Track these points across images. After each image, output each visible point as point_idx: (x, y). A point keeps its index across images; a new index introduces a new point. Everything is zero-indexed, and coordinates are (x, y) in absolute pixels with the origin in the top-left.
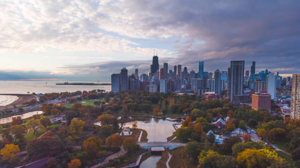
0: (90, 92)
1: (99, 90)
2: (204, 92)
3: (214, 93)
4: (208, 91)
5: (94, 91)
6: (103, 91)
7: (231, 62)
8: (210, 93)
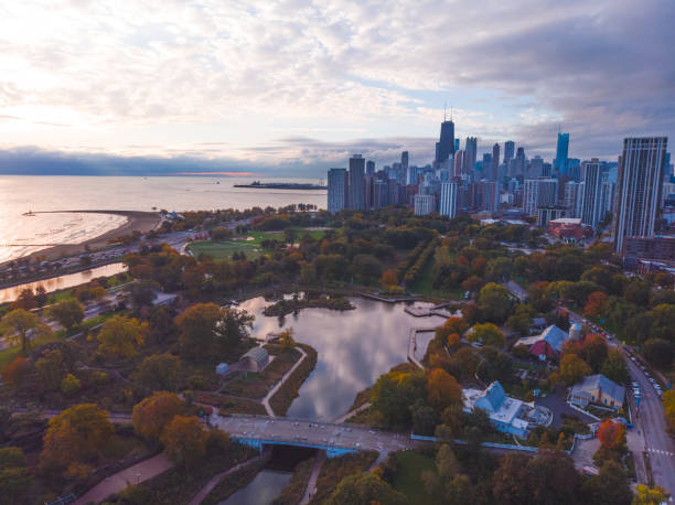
0: (281, 210)
1: (301, 206)
2: (553, 218)
3: (577, 221)
4: (563, 215)
5: (292, 208)
6: (310, 207)
7: (626, 141)
8: (567, 221)
